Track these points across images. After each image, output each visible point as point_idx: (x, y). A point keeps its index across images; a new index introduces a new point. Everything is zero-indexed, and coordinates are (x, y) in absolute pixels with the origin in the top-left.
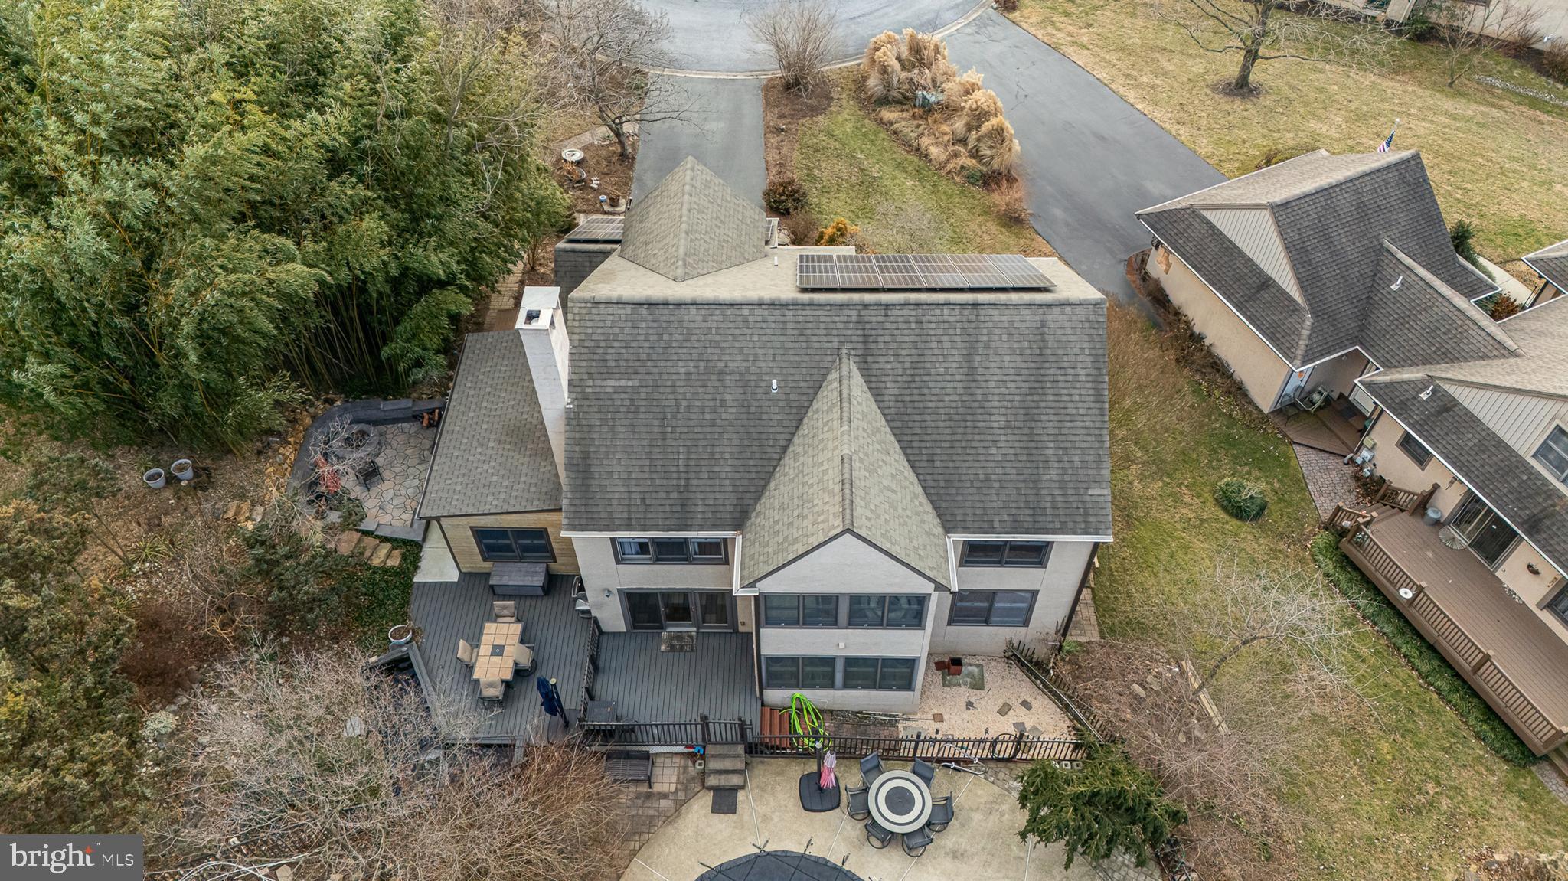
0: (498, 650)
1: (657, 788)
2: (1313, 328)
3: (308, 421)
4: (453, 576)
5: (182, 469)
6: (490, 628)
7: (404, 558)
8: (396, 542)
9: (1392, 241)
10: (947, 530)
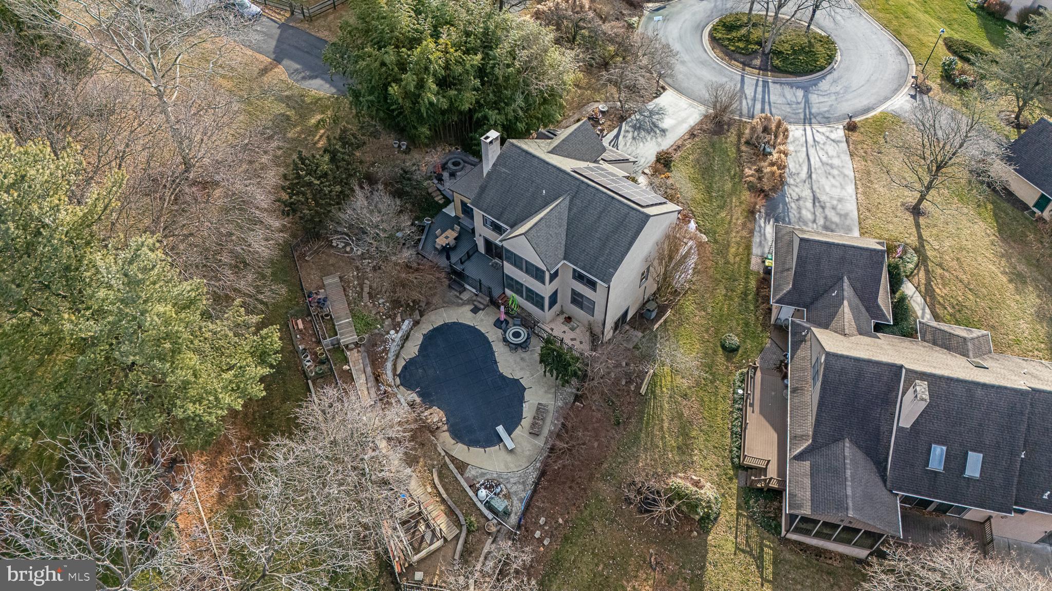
0: (447, 237)
1: (461, 296)
2: (789, 292)
3: (447, 151)
4: (453, 215)
5: (403, 145)
6: (450, 231)
7: (444, 202)
8: (445, 197)
10: (564, 259)
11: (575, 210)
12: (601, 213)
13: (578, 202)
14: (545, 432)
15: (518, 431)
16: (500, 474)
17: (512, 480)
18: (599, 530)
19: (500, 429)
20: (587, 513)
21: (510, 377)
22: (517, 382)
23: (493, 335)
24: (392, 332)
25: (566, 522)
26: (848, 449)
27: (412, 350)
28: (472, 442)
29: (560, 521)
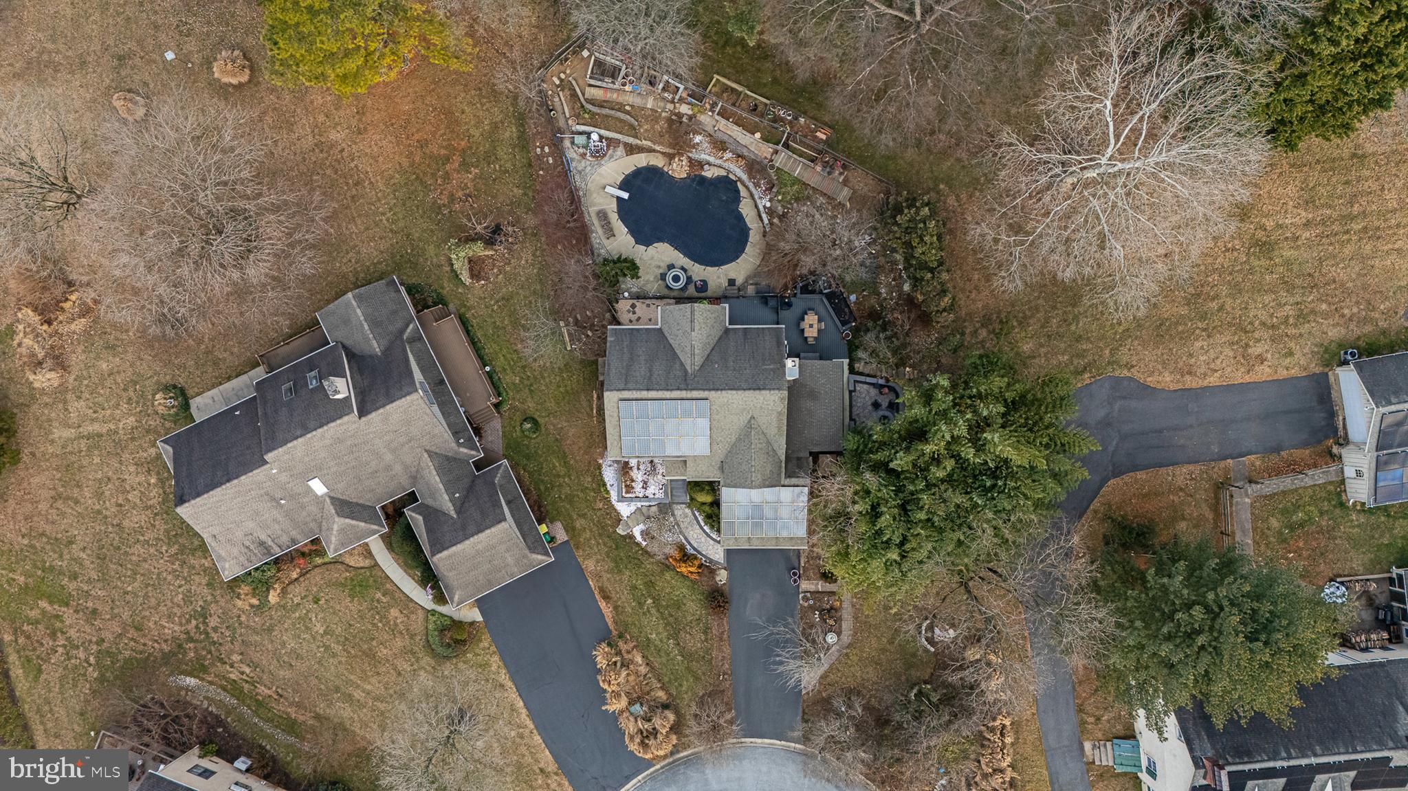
0: (811, 326)
1: (753, 286)
6: (816, 335)
7: (854, 369)
9: (452, 518)
10: (660, 329)
11: (677, 366)
12: (651, 375)
13: (679, 373)
14: (596, 222)
15: (614, 205)
16: (600, 165)
17: (589, 168)
18: (515, 190)
19: (625, 195)
20: (530, 194)
21: (655, 245)
22: (647, 243)
23: (699, 271)
24: (768, 205)
25: (538, 176)
26: (376, 347)
27: (746, 209)
28: (638, 173)
29: (541, 172)
